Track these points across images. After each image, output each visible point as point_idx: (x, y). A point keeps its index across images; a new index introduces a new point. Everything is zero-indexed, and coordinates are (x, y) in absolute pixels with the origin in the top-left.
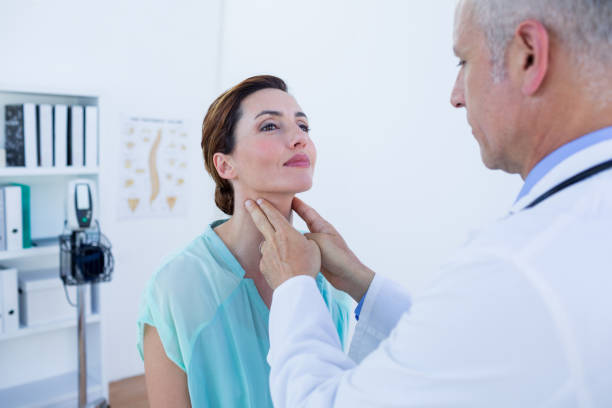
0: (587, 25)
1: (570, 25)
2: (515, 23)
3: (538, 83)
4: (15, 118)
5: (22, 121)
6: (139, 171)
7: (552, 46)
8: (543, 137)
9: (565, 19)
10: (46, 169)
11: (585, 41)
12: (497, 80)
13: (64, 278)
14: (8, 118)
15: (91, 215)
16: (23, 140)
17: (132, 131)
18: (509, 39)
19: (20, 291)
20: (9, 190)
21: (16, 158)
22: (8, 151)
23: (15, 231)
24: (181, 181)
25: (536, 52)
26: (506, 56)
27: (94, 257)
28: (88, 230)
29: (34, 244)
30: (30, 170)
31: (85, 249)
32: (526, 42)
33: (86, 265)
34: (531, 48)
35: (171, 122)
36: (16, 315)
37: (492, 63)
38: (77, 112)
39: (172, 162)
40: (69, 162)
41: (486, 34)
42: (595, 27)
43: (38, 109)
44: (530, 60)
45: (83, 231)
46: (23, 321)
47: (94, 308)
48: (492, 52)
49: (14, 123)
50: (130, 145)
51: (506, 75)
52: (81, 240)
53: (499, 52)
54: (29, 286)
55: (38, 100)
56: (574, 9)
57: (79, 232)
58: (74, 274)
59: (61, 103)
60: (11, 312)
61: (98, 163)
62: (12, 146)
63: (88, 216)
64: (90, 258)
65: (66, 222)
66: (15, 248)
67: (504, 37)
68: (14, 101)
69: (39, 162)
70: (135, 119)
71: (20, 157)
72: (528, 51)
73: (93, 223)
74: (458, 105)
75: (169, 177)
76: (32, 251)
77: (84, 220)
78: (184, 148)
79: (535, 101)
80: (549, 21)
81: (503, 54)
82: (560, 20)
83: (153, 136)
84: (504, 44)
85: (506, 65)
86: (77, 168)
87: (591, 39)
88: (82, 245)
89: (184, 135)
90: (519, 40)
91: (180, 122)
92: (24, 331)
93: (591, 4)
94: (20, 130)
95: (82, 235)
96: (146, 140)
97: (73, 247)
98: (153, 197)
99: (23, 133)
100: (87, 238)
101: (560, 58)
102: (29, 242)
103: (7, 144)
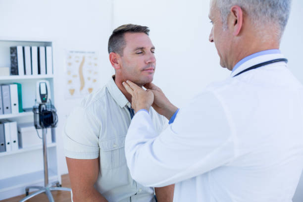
0: (258, 9)
1: (251, 8)
2: (231, 7)
3: (239, 31)
4: (14, 53)
5: (16, 54)
6: (75, 76)
7: (243, 16)
8: (240, 53)
9: (250, 6)
10: (29, 76)
11: (257, 15)
12: (224, 30)
13: (36, 126)
14: (11, 53)
15: (47, 97)
16: (17, 63)
17: (70, 57)
18: (228, 13)
19: (19, 132)
20: (12, 86)
21: (14, 71)
22: (12, 68)
23: (15, 105)
24: (95, 81)
25: (238, 18)
26: (228, 20)
27: (48, 116)
28: (46, 104)
29: (24, 110)
30: (21, 76)
31: (44, 112)
32: (235, 14)
33: (45, 119)
34: (236, 16)
35: (89, 52)
36: (17, 143)
37: (223, 23)
38: (42, 49)
39: (90, 71)
40: (39, 73)
41: (220, 12)
42: (261, 10)
43: (23, 48)
44: (236, 22)
45: (44, 104)
46: (20, 146)
47: (53, 140)
48: (223, 19)
49: (14, 55)
50: (70, 64)
51: (228, 28)
52: (43, 108)
53: (225, 18)
54: (23, 130)
55: (24, 44)
56: (253, 3)
57: (42, 104)
58: (40, 124)
59: (34, 46)
60: (15, 142)
61: (53, 73)
62: (13, 66)
63: (46, 97)
64: (47, 116)
65: (36, 100)
66: (15, 113)
67: (227, 13)
68: (13, 45)
69: (25, 73)
70: (72, 52)
71: (16, 71)
72: (235, 18)
73: (48, 101)
74: (212, 41)
75: (89, 79)
76: (23, 114)
77: (44, 99)
78: (96, 65)
79: (238, 38)
80: (244, 7)
81: (226, 19)
82: (248, 6)
83: (81, 60)
84: (227, 15)
85: (228, 23)
86: (43, 75)
87: (259, 14)
88: (43, 110)
89: (96, 59)
90: (232, 14)
91: (93, 53)
92: (21, 151)
93: (259, 1)
94: (16, 58)
95: (43, 106)
96: (77, 61)
97: (40, 111)
98: (82, 88)
99: (17, 60)
100: (46, 107)
101: (247, 22)
102: (21, 110)
103: (11, 65)
